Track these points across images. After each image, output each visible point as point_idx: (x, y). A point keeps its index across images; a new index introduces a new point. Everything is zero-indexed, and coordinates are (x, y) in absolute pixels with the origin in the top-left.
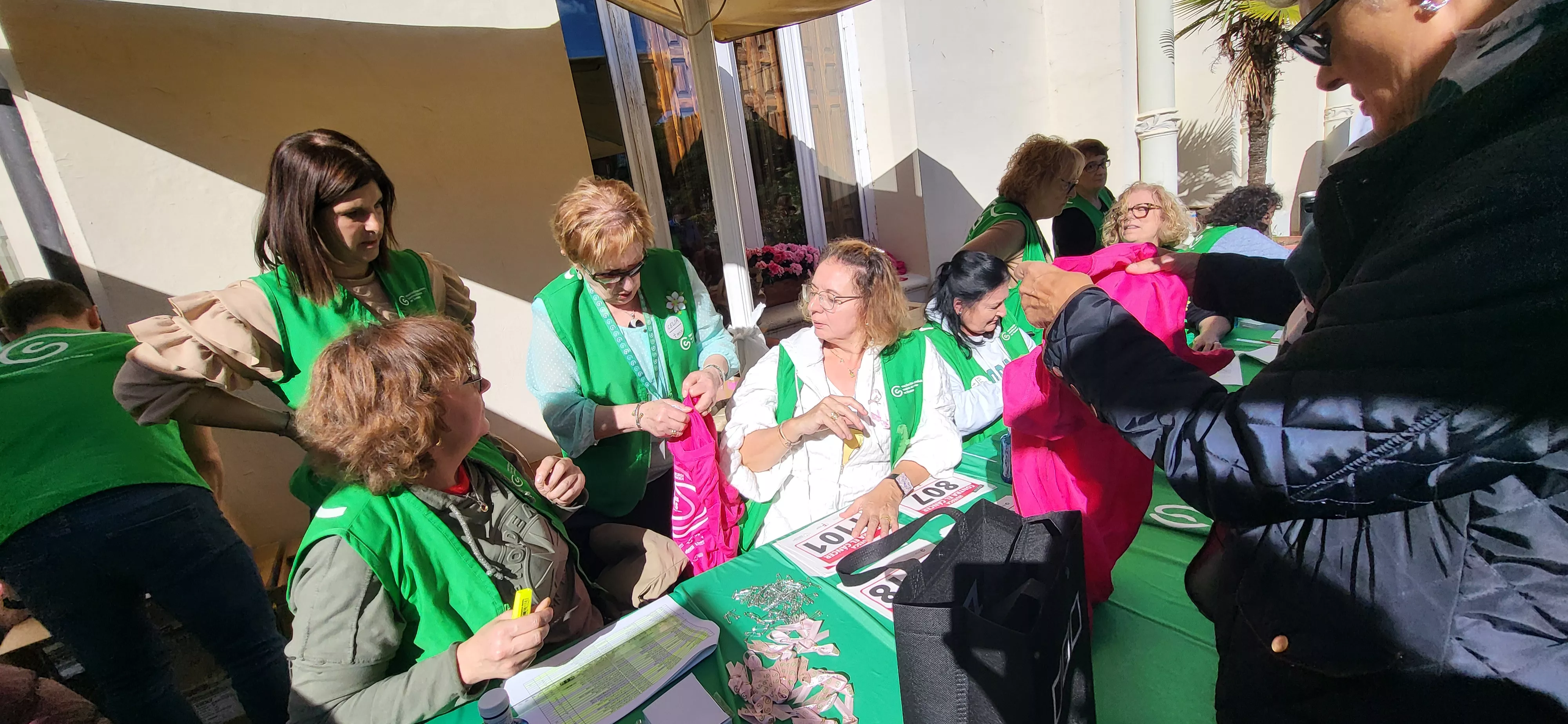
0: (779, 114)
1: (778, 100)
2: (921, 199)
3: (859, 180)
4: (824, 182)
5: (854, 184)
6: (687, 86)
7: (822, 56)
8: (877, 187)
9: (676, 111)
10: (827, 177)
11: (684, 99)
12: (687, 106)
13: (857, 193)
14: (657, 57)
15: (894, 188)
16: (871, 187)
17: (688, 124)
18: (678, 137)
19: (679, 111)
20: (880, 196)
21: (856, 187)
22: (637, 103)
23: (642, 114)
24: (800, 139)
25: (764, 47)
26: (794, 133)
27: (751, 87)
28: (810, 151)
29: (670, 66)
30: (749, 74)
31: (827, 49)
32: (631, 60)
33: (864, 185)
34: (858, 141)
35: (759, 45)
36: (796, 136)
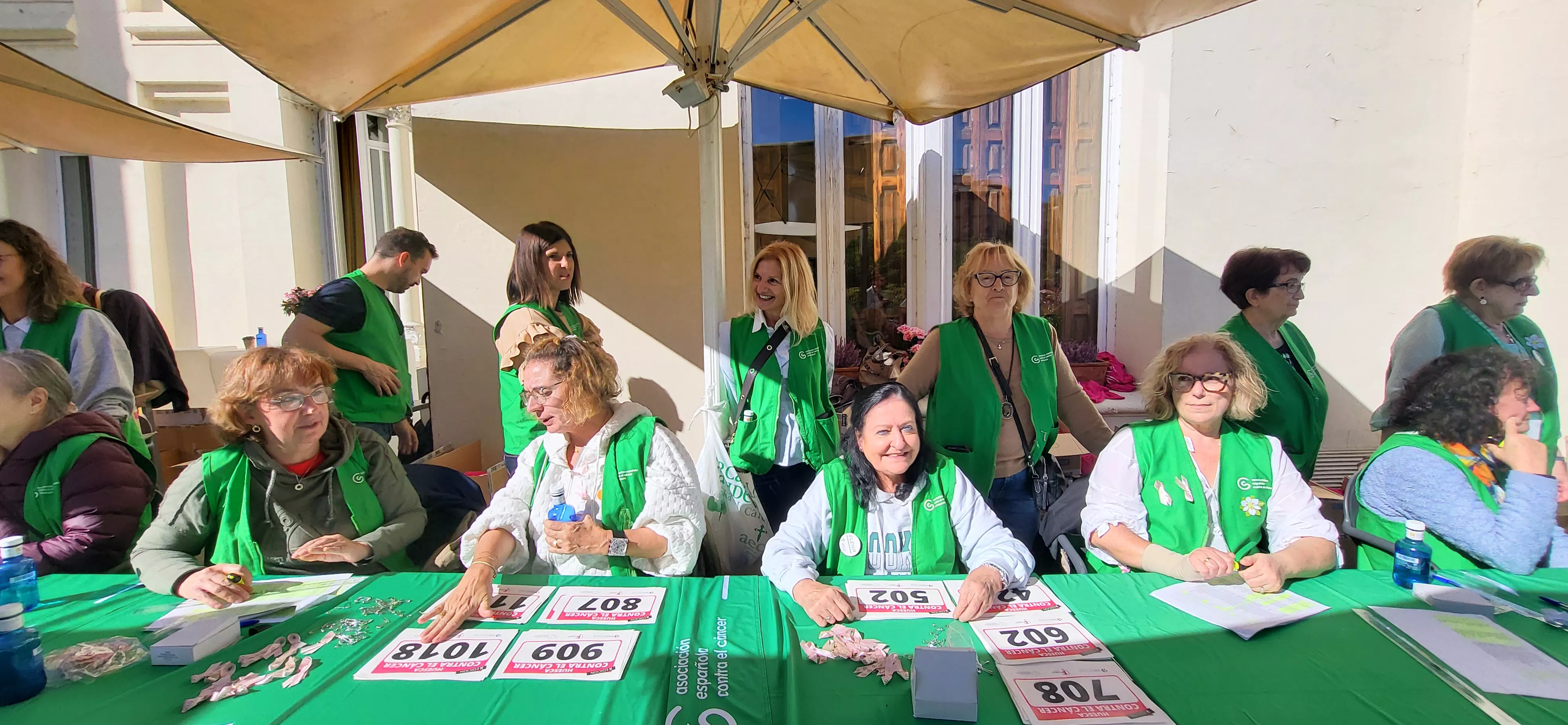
0: (1003, 194)
1: (1004, 179)
2: (1159, 309)
3: (1100, 276)
4: (1073, 272)
5: (1095, 277)
6: (895, 166)
7: (1074, 131)
8: (1120, 287)
9: (877, 188)
10: (1076, 266)
11: (887, 178)
12: (890, 184)
13: (1096, 291)
15: (1131, 289)
16: (1114, 285)
19: (880, 189)
20: (1120, 294)
21: (1097, 280)
22: (835, 181)
23: (838, 192)
24: (1022, 223)
25: (997, 125)
26: (1015, 216)
27: (972, 166)
28: (1034, 236)
29: (879, 147)
30: (971, 153)
31: (1083, 124)
32: (837, 143)
33: (1107, 282)
34: (1108, 227)
35: (991, 123)
36: (1017, 219)
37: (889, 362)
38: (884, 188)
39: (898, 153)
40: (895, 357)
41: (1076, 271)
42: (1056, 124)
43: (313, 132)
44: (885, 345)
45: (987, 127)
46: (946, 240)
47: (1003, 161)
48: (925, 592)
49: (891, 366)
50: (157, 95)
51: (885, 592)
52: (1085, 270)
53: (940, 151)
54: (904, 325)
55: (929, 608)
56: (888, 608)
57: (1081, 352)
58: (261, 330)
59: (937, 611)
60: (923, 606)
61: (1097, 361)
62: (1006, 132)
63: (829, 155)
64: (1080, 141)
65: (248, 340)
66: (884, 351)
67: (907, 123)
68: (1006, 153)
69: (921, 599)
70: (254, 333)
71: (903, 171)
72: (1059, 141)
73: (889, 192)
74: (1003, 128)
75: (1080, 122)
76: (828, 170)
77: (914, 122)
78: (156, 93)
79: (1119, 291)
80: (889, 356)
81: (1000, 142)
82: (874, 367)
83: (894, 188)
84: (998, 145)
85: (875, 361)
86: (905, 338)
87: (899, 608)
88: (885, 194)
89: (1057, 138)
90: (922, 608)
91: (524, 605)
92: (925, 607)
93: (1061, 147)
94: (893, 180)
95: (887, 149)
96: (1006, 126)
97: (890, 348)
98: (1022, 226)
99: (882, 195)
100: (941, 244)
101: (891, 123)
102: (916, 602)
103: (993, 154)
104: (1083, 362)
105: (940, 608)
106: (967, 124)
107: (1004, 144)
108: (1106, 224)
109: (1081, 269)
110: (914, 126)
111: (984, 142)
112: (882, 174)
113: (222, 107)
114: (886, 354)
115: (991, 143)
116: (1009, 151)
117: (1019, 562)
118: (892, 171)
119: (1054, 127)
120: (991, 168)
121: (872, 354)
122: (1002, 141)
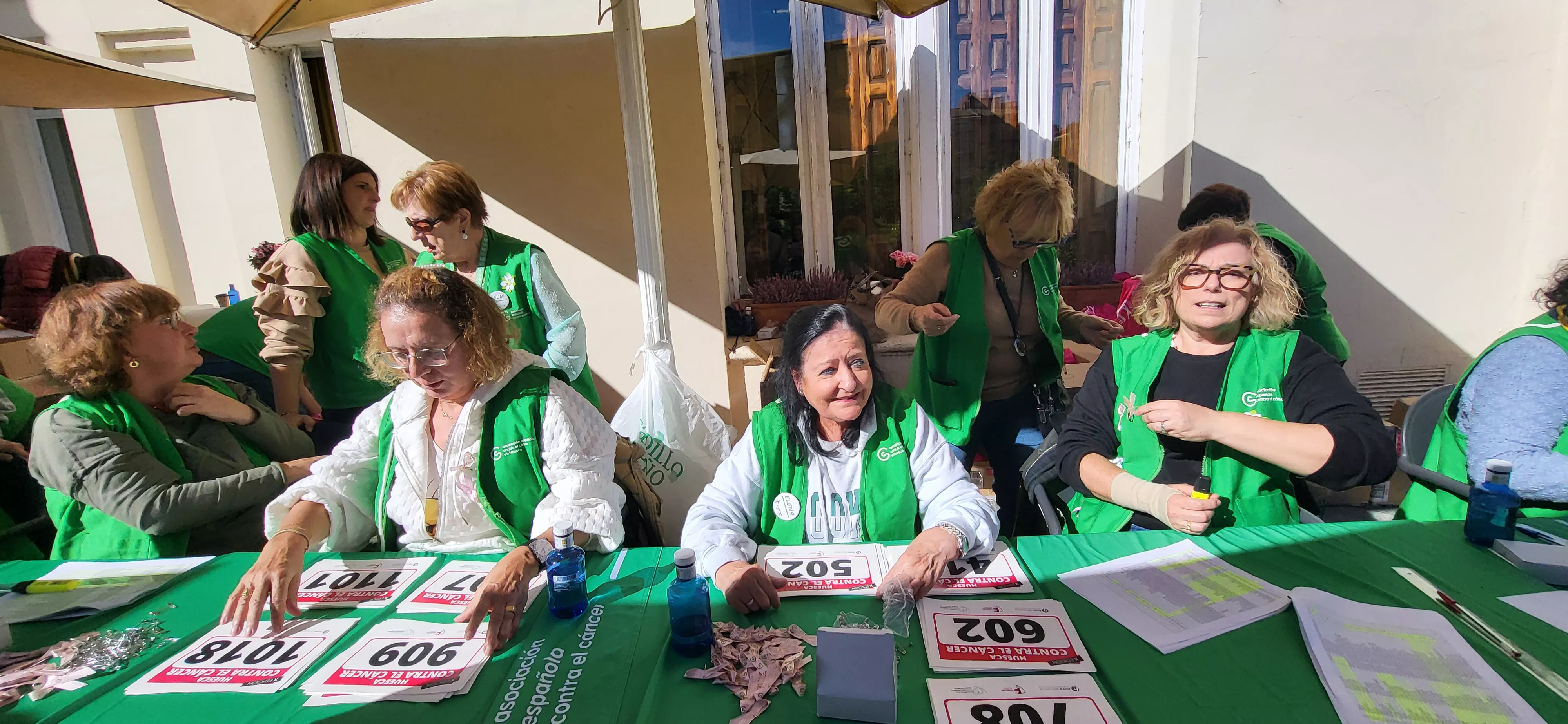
0: (1008, 97)
1: (1009, 80)
3: (1120, 182)
5: (1115, 186)
6: (884, 70)
7: (1091, 19)
8: (1143, 193)
9: (865, 98)
10: (1092, 174)
11: (875, 85)
12: (879, 92)
13: (1115, 201)
14: (852, 40)
15: (1159, 195)
16: (1136, 192)
17: (878, 112)
18: (864, 127)
19: (868, 98)
20: (1144, 203)
21: (1117, 187)
22: (816, 91)
23: (820, 103)
24: (1030, 127)
25: (1000, 15)
26: (1022, 119)
27: (972, 66)
28: (1044, 142)
29: (866, 49)
30: (972, 51)
31: (1101, 9)
32: (817, 47)
33: (1128, 189)
34: (1129, 130)
35: (993, 13)
36: (1025, 123)
37: (877, 291)
38: (873, 97)
39: (887, 55)
40: (884, 285)
41: (1093, 179)
42: (1069, 10)
43: (286, 79)
44: (873, 272)
45: (989, 18)
46: (944, 152)
47: (1009, 58)
48: (849, 561)
49: (880, 295)
50: (119, 46)
51: (801, 563)
52: (1103, 177)
53: (934, 49)
54: (898, 251)
55: (850, 583)
56: (799, 584)
57: (1095, 271)
58: (232, 287)
59: (860, 586)
60: (843, 581)
61: (1114, 282)
62: (1012, 24)
63: (809, 61)
64: (1097, 30)
65: (221, 298)
66: (872, 279)
67: (897, 18)
68: (1012, 49)
69: (843, 571)
70: (226, 290)
71: (893, 77)
72: (1072, 31)
73: (878, 101)
74: (1008, 19)
75: (1098, 8)
76: (808, 79)
77: (903, 15)
78: (117, 44)
79: (1140, 198)
80: (878, 285)
81: (1005, 36)
82: (860, 298)
83: (884, 96)
84: (1003, 40)
85: (861, 291)
86: (898, 265)
87: (813, 584)
88: (874, 103)
89: (1071, 27)
90: (841, 583)
91: (397, 582)
92: (846, 582)
93: (1075, 37)
94: (882, 87)
95: (875, 52)
96: (1012, 16)
97: (880, 276)
98: (1031, 131)
99: (871, 105)
100: (937, 159)
101: (875, 18)
102: (836, 575)
103: (997, 50)
104: (1098, 283)
105: (865, 582)
106: (965, 16)
107: (1009, 38)
108: (1128, 126)
109: (1099, 176)
110: (905, 19)
111: (986, 37)
112: (870, 81)
113: (186, 54)
114: (874, 283)
115: (994, 37)
116: (1015, 46)
117: (982, 520)
118: (881, 77)
119: (1066, 15)
120: (994, 67)
121: (858, 283)
122: (1006, 34)
